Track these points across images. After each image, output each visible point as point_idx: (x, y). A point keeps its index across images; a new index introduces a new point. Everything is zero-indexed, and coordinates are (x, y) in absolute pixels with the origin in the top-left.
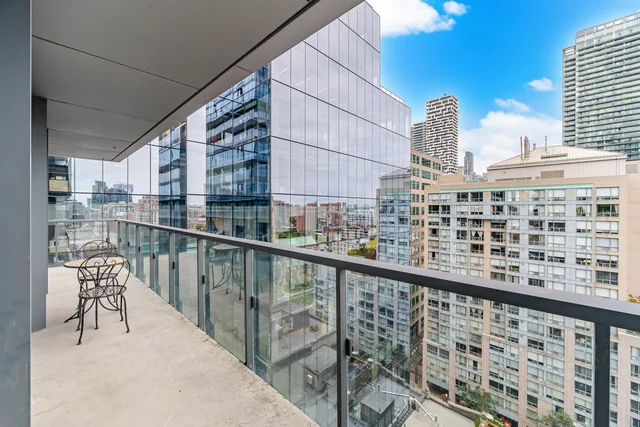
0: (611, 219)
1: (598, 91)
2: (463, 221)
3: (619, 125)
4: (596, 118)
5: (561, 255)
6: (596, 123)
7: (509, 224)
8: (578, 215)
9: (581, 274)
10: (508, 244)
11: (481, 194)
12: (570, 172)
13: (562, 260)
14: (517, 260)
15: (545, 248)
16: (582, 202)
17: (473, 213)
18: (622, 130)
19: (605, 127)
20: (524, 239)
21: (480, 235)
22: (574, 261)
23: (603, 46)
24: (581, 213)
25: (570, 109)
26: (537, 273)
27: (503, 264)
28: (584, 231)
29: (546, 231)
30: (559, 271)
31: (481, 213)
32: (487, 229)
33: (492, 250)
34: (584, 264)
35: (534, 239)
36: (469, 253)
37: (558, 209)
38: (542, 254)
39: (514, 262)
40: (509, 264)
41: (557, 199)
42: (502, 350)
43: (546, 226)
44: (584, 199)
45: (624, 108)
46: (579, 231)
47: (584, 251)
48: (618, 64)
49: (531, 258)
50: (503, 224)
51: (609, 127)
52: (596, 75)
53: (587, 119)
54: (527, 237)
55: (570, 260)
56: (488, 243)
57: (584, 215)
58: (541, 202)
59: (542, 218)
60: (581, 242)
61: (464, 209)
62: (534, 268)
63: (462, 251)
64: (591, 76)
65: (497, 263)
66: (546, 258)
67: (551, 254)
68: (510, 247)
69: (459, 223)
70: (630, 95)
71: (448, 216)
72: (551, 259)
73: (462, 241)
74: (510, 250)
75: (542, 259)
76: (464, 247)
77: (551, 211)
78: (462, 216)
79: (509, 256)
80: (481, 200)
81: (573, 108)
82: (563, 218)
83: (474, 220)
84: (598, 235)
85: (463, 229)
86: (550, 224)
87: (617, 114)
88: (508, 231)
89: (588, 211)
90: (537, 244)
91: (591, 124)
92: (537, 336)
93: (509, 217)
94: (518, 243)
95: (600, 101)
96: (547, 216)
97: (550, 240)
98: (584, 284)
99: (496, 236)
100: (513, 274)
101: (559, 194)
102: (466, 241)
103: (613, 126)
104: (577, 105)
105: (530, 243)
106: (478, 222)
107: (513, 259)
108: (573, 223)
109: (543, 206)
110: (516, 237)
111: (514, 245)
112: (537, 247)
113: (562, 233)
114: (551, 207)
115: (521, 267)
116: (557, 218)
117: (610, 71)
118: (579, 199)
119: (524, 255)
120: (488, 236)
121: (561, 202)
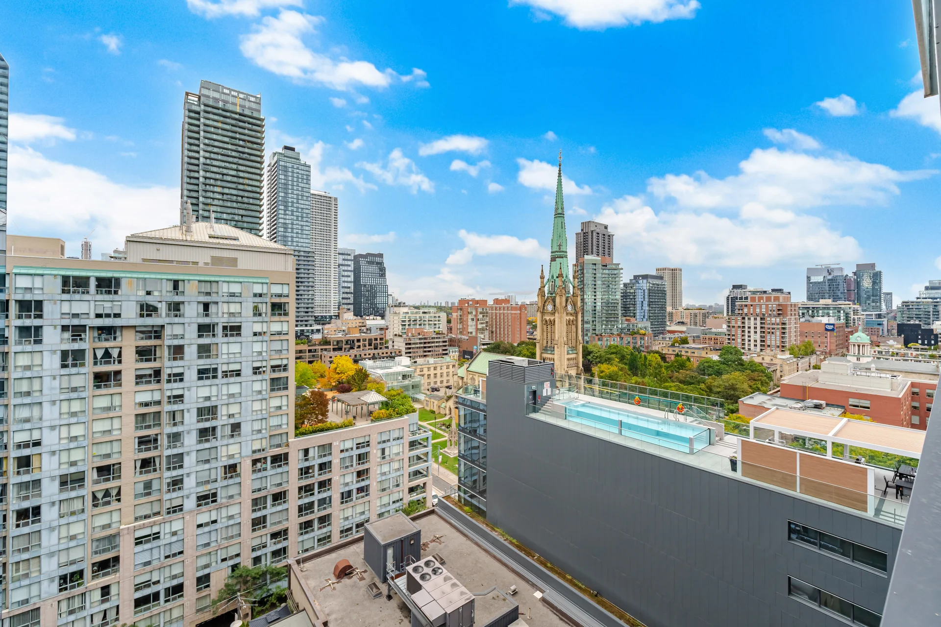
0: (283, 318)
1: (223, 164)
2: (77, 331)
3: (242, 212)
4: (220, 197)
5: (236, 367)
6: (221, 203)
7: (168, 331)
8: (255, 315)
9: (257, 386)
10: (167, 363)
11: (118, 281)
12: (245, 262)
13: (238, 373)
14: (180, 385)
15: (218, 361)
16: (258, 299)
17: (99, 316)
18: (245, 219)
19: (229, 211)
20: (191, 352)
21: (115, 353)
22: (251, 371)
23: (228, 114)
24: (257, 313)
25: (193, 174)
26: (208, 398)
27: (157, 396)
28: (260, 334)
29: (220, 339)
30: (234, 389)
31: (118, 315)
32: (129, 343)
33: (138, 377)
34: (260, 373)
35: (204, 351)
36: (90, 390)
37: (234, 308)
38: (215, 370)
39: (176, 388)
40: (169, 393)
41: (233, 295)
42: (156, 536)
43: (219, 330)
44: (260, 295)
45: (246, 194)
46: (255, 334)
47: (260, 358)
48: (241, 143)
49: (200, 379)
50: (157, 333)
51: (233, 211)
52: (221, 145)
53: (211, 195)
54: (194, 348)
55: (247, 371)
56: (130, 366)
57: (260, 315)
58: (214, 298)
59: (215, 320)
60: (257, 347)
61: (78, 308)
62: (204, 392)
63: (74, 390)
64: (216, 144)
65: (146, 397)
66: (220, 374)
67: (225, 368)
68: (169, 366)
69: (67, 335)
70: (251, 182)
71: (37, 322)
72: (226, 374)
73: (74, 370)
74: (169, 371)
75: (215, 377)
76: (77, 382)
77: (226, 311)
78: (76, 322)
79: (169, 381)
80: (116, 293)
81: (196, 175)
82: (238, 320)
83: (100, 329)
84: (273, 338)
85: (76, 346)
86: (225, 328)
87: (240, 199)
88: (167, 342)
89: (264, 311)
90: (209, 357)
91: (216, 202)
92: (209, 487)
93: (168, 320)
94: (182, 358)
95: (225, 178)
96: (220, 316)
97: (224, 349)
98: (260, 397)
99: (144, 354)
100: (175, 407)
101: (235, 288)
102: (82, 370)
103: (236, 211)
104: (202, 173)
105: (199, 357)
106: (108, 331)
107: (175, 385)
108: (250, 326)
109: (217, 303)
110: (178, 351)
111: (176, 363)
112: (208, 361)
113: (238, 339)
114: (225, 305)
115: (187, 394)
116: (233, 319)
117: (234, 148)
118: (255, 295)
119: (191, 375)
120: (129, 355)
121: (237, 299)
